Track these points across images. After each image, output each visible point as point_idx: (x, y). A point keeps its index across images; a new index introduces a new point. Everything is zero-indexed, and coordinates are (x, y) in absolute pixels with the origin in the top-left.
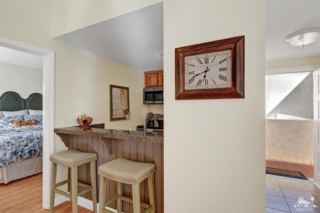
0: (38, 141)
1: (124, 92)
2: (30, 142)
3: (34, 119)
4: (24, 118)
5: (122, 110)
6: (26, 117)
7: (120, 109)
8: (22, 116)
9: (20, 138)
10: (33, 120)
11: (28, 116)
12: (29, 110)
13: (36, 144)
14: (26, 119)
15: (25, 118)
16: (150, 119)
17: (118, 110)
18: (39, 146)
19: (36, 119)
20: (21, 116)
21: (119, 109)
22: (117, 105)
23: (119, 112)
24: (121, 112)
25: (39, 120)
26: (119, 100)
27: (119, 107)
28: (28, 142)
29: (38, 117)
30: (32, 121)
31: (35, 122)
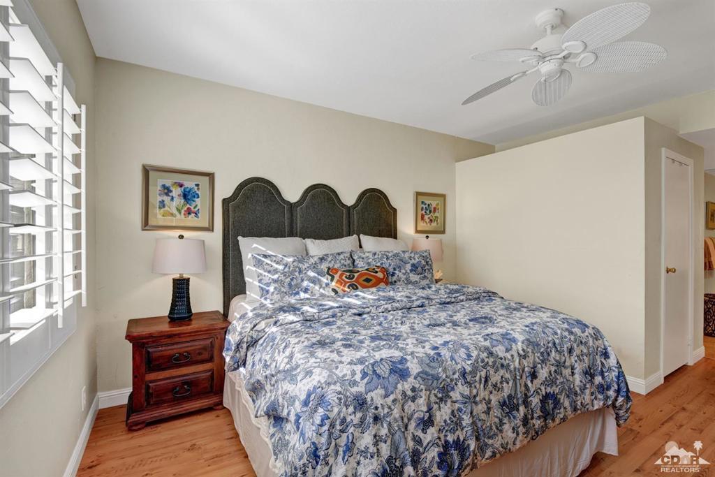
0: (466, 391)
2: (441, 399)
3: (378, 264)
4: (354, 261)
6: (360, 257)
8: (351, 255)
9: (399, 371)
10: (378, 267)
11: (364, 256)
12: (361, 236)
13: (460, 410)
14: (361, 265)
15: (356, 262)
18: (474, 423)
19: (384, 266)
20: (348, 255)
25: (391, 270)
28: (433, 399)
29: (387, 258)
30: (377, 272)
31: (384, 276)
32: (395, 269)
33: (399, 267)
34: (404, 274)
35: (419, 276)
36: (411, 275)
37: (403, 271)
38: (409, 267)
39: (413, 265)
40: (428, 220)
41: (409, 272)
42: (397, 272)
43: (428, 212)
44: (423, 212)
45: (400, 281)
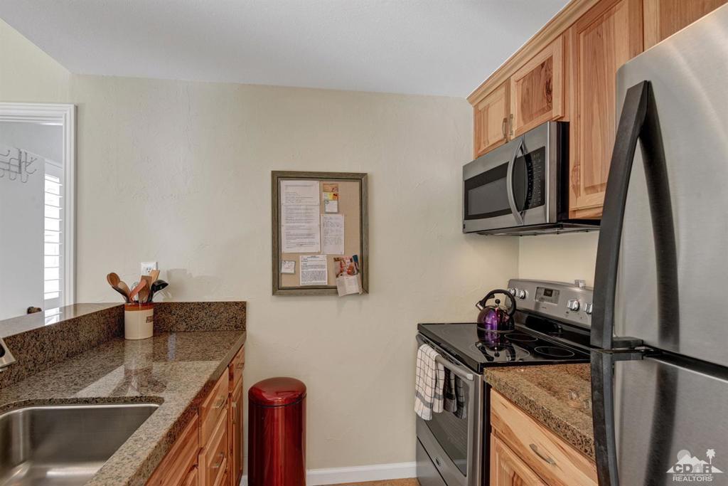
1: (340, 193)
5: (328, 256)
7: (319, 253)
16: (491, 302)
17: (305, 257)
21: (314, 255)
22: (304, 240)
23: (312, 266)
24: (322, 266)
26: (316, 224)
27: (316, 249)
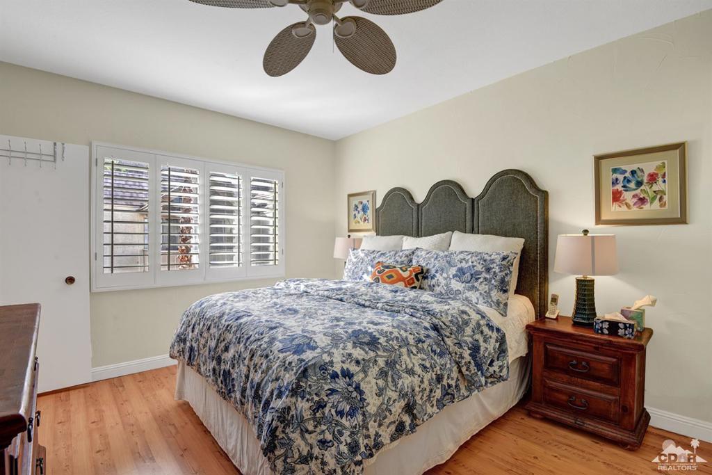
25: (433, 271)
32: (437, 272)
33: (442, 270)
34: (445, 279)
35: (463, 285)
36: (453, 281)
37: (445, 275)
38: (453, 271)
39: (461, 270)
40: (631, 201)
41: (451, 276)
42: (438, 275)
43: (632, 185)
44: (619, 187)
45: (439, 286)
